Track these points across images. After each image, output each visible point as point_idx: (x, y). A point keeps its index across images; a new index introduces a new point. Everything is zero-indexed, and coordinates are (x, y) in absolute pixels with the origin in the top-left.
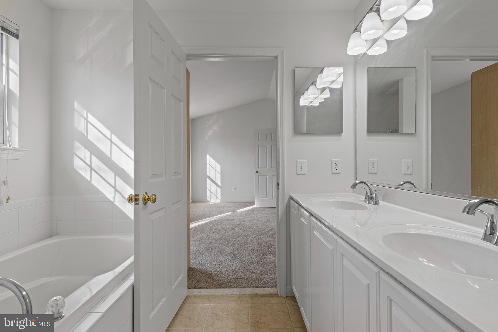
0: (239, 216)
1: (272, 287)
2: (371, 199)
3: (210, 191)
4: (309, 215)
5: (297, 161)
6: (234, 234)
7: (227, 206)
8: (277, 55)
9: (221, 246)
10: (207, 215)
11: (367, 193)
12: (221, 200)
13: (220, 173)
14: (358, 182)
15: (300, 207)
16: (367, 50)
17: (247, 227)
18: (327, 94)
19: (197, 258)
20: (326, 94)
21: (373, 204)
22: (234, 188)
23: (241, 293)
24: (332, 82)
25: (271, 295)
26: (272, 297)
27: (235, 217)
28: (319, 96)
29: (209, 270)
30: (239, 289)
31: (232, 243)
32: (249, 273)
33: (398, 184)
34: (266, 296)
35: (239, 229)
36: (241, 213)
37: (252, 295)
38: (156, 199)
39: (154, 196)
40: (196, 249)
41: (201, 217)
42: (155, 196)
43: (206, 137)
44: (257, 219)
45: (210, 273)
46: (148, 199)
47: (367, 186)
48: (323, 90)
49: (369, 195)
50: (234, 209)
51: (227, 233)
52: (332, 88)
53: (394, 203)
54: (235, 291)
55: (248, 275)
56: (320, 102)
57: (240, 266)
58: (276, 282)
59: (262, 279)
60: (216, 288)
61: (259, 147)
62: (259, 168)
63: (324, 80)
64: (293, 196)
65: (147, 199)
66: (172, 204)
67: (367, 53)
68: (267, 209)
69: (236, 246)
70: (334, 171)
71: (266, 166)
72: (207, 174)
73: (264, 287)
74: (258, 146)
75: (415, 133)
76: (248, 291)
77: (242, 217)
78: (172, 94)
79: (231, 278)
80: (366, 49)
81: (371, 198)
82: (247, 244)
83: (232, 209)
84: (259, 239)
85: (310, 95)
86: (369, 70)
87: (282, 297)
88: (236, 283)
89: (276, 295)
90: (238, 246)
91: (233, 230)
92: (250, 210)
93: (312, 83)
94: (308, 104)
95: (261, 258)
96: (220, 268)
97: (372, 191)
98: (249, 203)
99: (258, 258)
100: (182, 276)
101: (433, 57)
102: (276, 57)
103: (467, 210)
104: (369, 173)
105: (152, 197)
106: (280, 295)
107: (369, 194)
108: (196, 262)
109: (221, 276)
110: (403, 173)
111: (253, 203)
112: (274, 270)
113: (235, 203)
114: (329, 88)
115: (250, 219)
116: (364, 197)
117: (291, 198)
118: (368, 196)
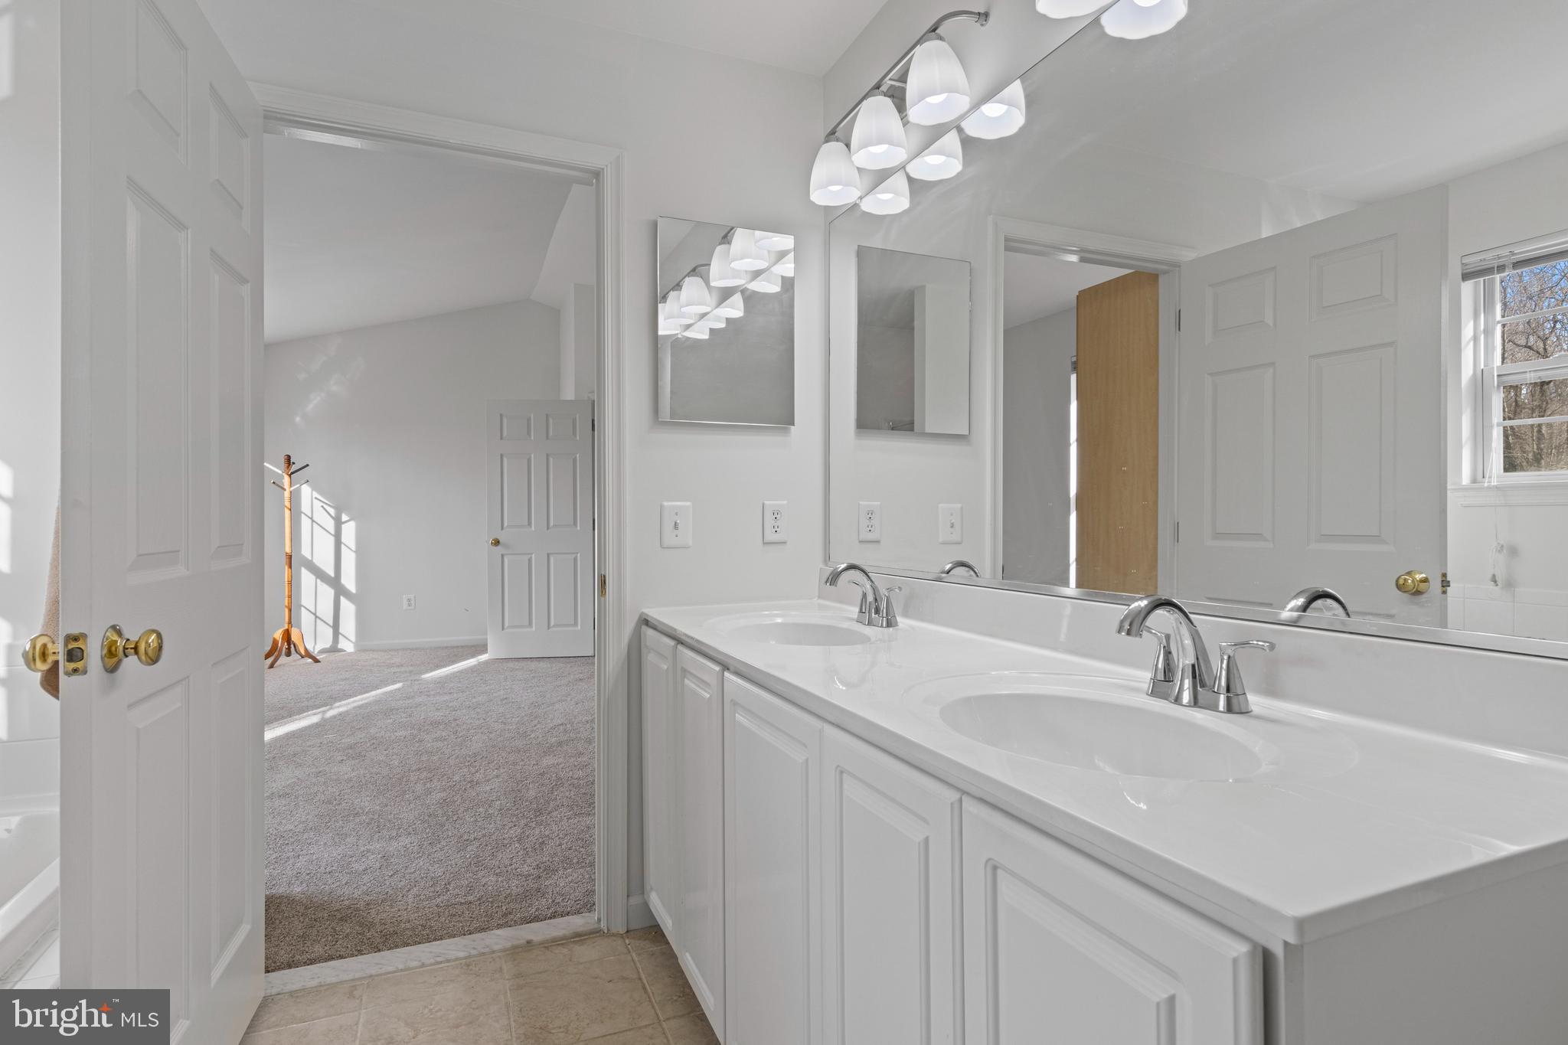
0: (434, 695)
1: (578, 912)
2: (875, 614)
3: (315, 614)
4: (717, 668)
5: (662, 507)
6: (424, 758)
7: (384, 662)
8: (602, 167)
9: (379, 802)
10: (308, 699)
11: (865, 595)
12: (356, 644)
13: (354, 548)
14: (843, 566)
15: (680, 647)
16: (861, 198)
17: (468, 730)
18: (735, 309)
19: (288, 858)
20: (733, 308)
21: (882, 626)
22: (409, 600)
23: (474, 948)
24: (756, 274)
25: (579, 937)
26: (581, 942)
27: (419, 700)
28: (714, 311)
29: (339, 892)
30: (467, 937)
31: (419, 788)
32: (493, 878)
33: (938, 570)
34: (562, 944)
35: (442, 739)
36: (442, 682)
37: (514, 947)
38: (160, 647)
39: (154, 636)
40: (275, 825)
41: (283, 708)
42: (159, 636)
43: (298, 419)
44: (502, 700)
45: (347, 903)
46: (125, 649)
47: (865, 578)
48: (726, 294)
49: (870, 603)
50: (411, 672)
51: (394, 757)
52: (755, 293)
53: (931, 621)
54: (453, 948)
55: (490, 888)
56: (712, 330)
57: (460, 862)
58: (591, 892)
59: (540, 892)
60: (379, 951)
61: (505, 460)
62: (502, 529)
63: (735, 265)
64: (650, 614)
65: (121, 649)
66: (212, 665)
67: (860, 206)
68: (533, 665)
69: (438, 796)
70: (770, 536)
71: (530, 524)
72: (301, 551)
73: (553, 916)
74: (502, 456)
75: (968, 434)
76: (499, 938)
77: (447, 698)
78: (212, 250)
79: (429, 908)
80: (859, 194)
81: (877, 611)
82: (474, 784)
83: (406, 672)
84: (515, 764)
85: (687, 306)
86: (862, 253)
87: (614, 935)
88: (450, 922)
89: (596, 933)
90: (443, 795)
91: (417, 745)
92: (472, 670)
93: (694, 270)
94: (677, 332)
95: (530, 825)
96: (385, 880)
97: (878, 591)
98: (467, 646)
99: (522, 826)
100: (245, 929)
101: (1007, 240)
102: (597, 174)
103: (1127, 627)
104: (860, 542)
105: (147, 642)
106: (608, 930)
107: (870, 598)
108: (284, 872)
109: (391, 906)
110: (941, 540)
111: (482, 648)
112: (580, 856)
113: (412, 649)
114: (743, 292)
115: (474, 700)
116: (857, 610)
117: (645, 622)
118: (868, 603)
